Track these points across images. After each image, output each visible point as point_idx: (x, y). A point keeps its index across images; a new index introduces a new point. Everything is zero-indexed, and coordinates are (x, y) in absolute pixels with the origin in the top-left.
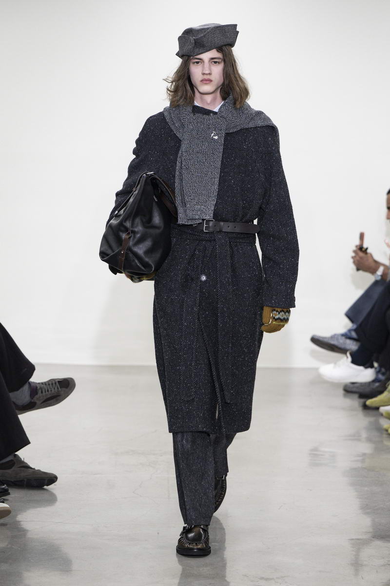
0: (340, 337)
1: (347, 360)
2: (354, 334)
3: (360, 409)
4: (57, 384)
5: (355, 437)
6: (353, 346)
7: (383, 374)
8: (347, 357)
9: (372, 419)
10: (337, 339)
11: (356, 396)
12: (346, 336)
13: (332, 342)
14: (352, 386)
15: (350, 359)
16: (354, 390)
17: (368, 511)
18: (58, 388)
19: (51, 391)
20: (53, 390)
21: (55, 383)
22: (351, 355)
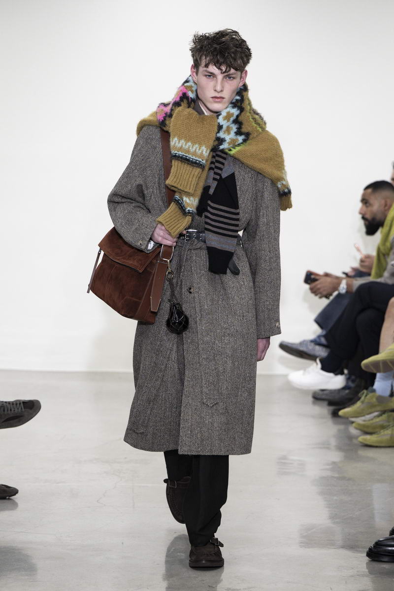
0: (309, 343)
1: (316, 366)
2: (323, 340)
3: (330, 416)
4: (22, 404)
5: (325, 446)
6: (322, 352)
7: (353, 381)
8: (317, 364)
9: (342, 427)
10: (306, 345)
11: (326, 403)
12: (316, 342)
13: (301, 349)
14: (321, 393)
15: (319, 365)
16: (324, 397)
17: (337, 520)
18: (22, 409)
19: (14, 410)
20: (16, 410)
21: (20, 404)
22: (321, 361)
